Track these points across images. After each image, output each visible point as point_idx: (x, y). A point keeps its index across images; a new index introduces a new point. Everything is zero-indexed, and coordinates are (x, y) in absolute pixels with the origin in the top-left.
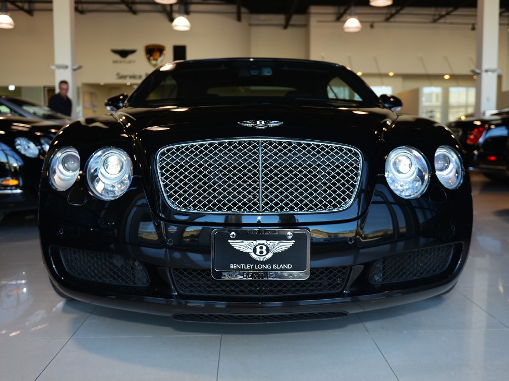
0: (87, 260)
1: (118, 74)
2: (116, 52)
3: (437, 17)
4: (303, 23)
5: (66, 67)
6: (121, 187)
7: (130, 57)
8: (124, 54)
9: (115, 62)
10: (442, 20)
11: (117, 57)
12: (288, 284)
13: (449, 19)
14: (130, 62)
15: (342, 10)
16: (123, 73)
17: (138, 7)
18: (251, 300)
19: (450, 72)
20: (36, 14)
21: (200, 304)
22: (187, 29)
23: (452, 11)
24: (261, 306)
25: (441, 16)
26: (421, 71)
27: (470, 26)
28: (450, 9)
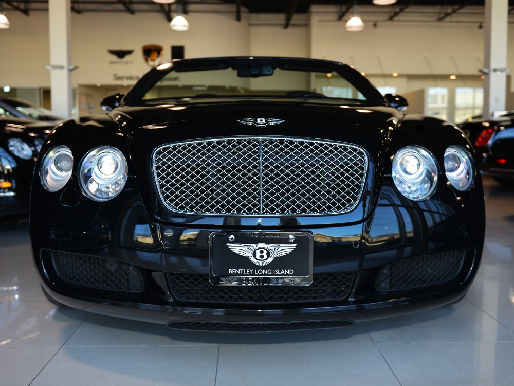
0: (79, 264)
1: (115, 75)
2: (113, 52)
3: (442, 15)
4: (304, 22)
5: (62, 68)
6: (116, 188)
7: (128, 58)
8: (121, 54)
9: (112, 63)
10: (448, 19)
11: (114, 58)
12: (289, 291)
13: (455, 18)
14: (127, 63)
15: (344, 9)
16: (120, 74)
17: (136, 7)
18: (250, 307)
19: (456, 73)
20: (32, 14)
21: (198, 311)
22: (185, 29)
23: (458, 9)
24: (261, 314)
25: (447, 15)
26: (427, 71)
27: (478, 25)
28: (456, 7)
